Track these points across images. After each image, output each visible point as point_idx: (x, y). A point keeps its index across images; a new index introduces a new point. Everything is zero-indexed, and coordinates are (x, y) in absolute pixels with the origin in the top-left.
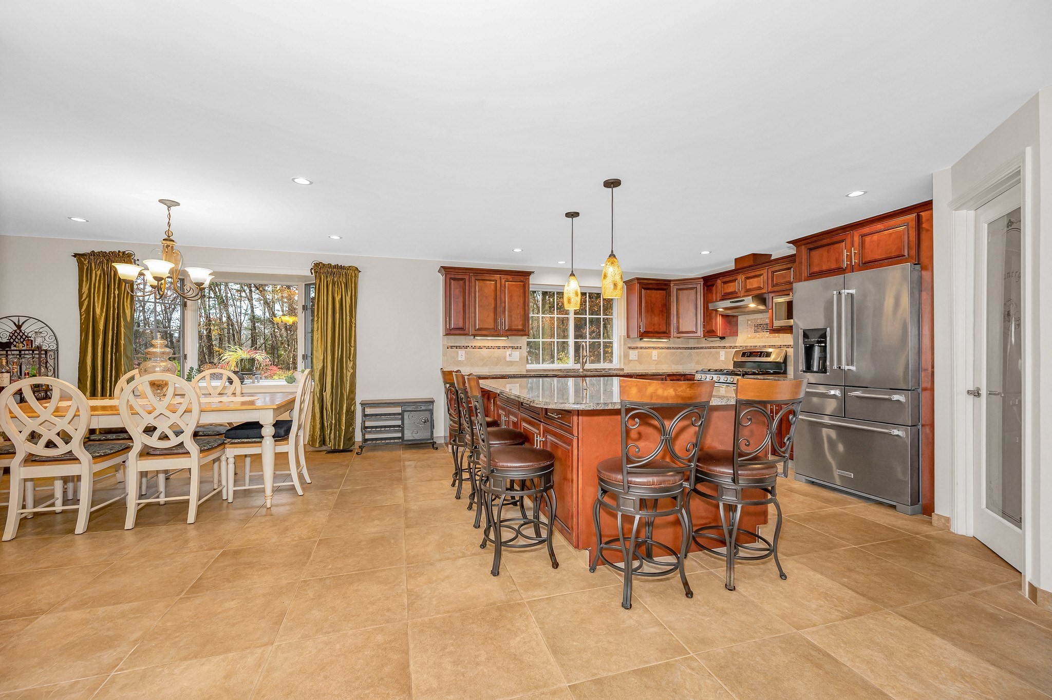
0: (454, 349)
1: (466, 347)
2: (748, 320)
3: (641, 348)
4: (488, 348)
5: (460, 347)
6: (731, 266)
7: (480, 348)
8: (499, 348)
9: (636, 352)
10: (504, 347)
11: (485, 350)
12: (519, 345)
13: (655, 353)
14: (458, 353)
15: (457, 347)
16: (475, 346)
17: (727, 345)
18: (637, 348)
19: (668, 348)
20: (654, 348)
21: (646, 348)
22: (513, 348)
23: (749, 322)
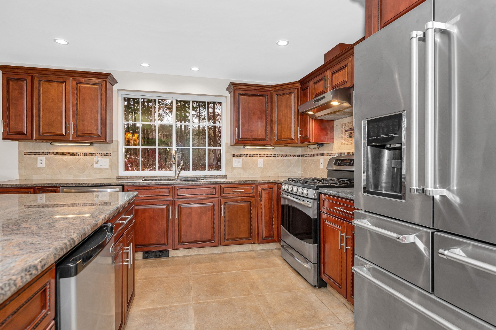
0: (33, 156)
1: (47, 154)
2: (343, 125)
3: (246, 155)
4: (73, 154)
5: (39, 154)
6: (322, 62)
7: (63, 154)
8: (85, 154)
9: (240, 159)
10: (92, 154)
11: (68, 157)
12: (109, 152)
13: (260, 160)
14: (37, 159)
15: (35, 154)
16: (57, 153)
17: (325, 152)
18: (241, 155)
19: (275, 156)
20: (260, 156)
21: (251, 156)
22: (101, 154)
23: (344, 127)
